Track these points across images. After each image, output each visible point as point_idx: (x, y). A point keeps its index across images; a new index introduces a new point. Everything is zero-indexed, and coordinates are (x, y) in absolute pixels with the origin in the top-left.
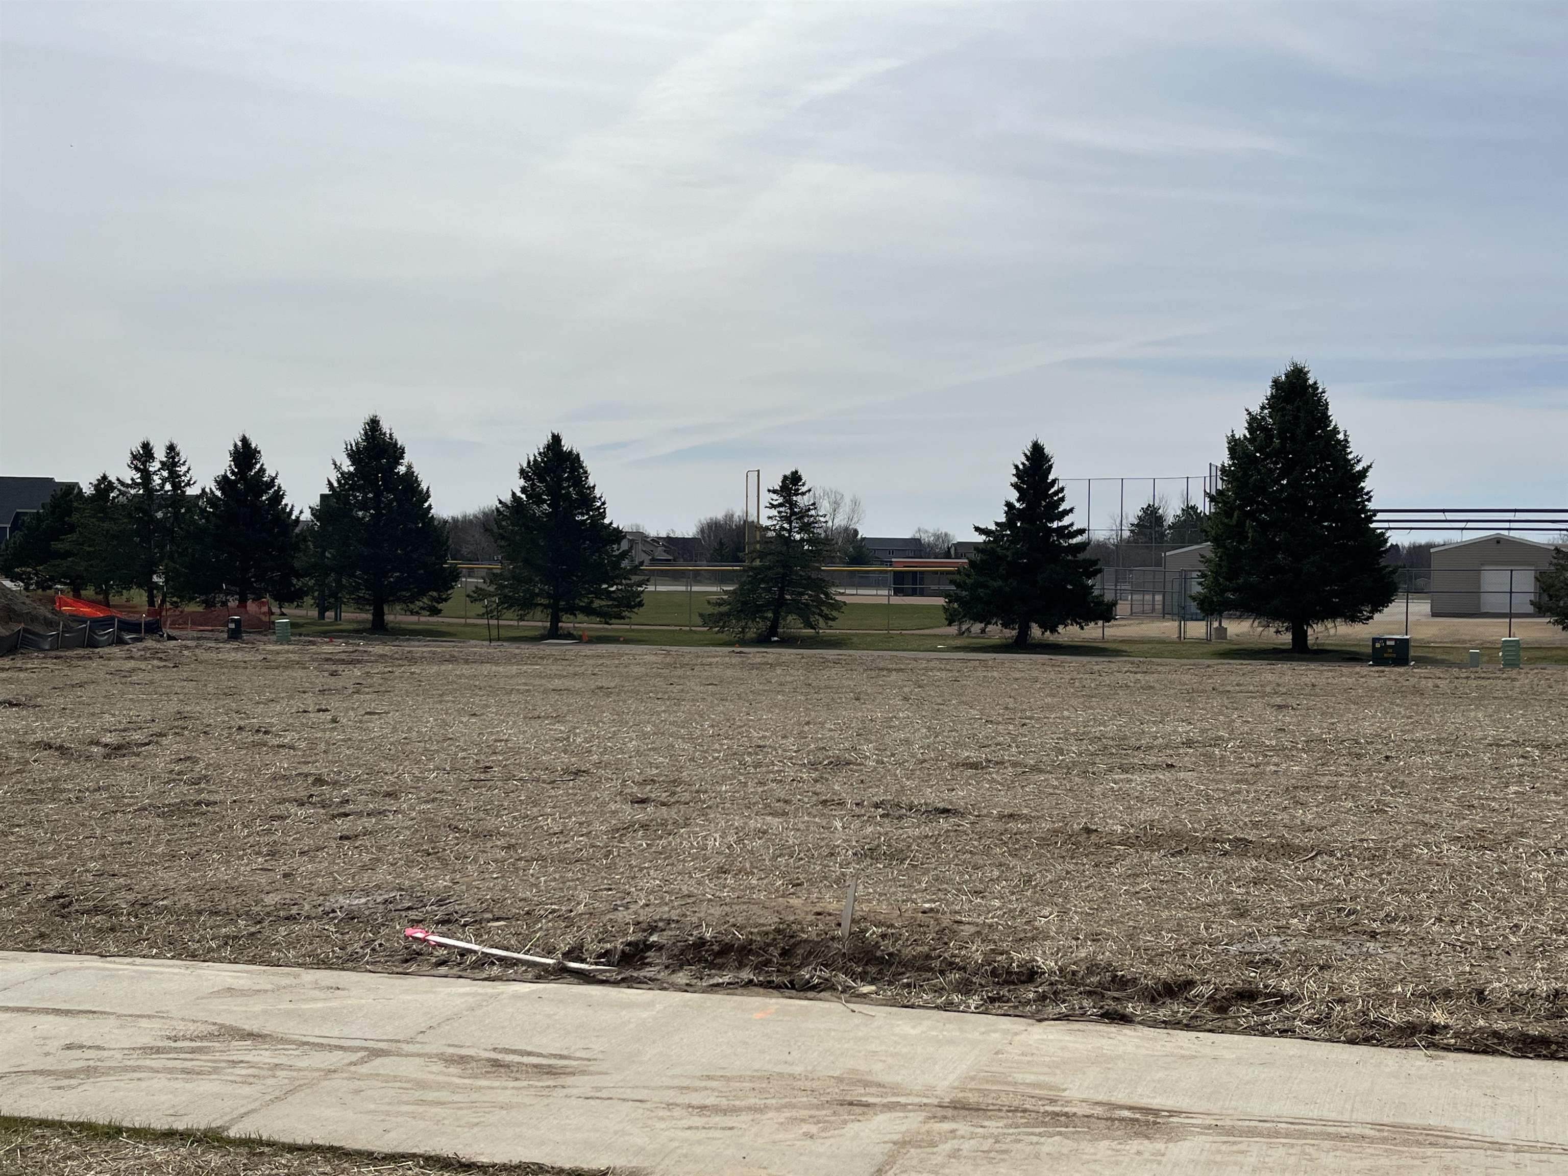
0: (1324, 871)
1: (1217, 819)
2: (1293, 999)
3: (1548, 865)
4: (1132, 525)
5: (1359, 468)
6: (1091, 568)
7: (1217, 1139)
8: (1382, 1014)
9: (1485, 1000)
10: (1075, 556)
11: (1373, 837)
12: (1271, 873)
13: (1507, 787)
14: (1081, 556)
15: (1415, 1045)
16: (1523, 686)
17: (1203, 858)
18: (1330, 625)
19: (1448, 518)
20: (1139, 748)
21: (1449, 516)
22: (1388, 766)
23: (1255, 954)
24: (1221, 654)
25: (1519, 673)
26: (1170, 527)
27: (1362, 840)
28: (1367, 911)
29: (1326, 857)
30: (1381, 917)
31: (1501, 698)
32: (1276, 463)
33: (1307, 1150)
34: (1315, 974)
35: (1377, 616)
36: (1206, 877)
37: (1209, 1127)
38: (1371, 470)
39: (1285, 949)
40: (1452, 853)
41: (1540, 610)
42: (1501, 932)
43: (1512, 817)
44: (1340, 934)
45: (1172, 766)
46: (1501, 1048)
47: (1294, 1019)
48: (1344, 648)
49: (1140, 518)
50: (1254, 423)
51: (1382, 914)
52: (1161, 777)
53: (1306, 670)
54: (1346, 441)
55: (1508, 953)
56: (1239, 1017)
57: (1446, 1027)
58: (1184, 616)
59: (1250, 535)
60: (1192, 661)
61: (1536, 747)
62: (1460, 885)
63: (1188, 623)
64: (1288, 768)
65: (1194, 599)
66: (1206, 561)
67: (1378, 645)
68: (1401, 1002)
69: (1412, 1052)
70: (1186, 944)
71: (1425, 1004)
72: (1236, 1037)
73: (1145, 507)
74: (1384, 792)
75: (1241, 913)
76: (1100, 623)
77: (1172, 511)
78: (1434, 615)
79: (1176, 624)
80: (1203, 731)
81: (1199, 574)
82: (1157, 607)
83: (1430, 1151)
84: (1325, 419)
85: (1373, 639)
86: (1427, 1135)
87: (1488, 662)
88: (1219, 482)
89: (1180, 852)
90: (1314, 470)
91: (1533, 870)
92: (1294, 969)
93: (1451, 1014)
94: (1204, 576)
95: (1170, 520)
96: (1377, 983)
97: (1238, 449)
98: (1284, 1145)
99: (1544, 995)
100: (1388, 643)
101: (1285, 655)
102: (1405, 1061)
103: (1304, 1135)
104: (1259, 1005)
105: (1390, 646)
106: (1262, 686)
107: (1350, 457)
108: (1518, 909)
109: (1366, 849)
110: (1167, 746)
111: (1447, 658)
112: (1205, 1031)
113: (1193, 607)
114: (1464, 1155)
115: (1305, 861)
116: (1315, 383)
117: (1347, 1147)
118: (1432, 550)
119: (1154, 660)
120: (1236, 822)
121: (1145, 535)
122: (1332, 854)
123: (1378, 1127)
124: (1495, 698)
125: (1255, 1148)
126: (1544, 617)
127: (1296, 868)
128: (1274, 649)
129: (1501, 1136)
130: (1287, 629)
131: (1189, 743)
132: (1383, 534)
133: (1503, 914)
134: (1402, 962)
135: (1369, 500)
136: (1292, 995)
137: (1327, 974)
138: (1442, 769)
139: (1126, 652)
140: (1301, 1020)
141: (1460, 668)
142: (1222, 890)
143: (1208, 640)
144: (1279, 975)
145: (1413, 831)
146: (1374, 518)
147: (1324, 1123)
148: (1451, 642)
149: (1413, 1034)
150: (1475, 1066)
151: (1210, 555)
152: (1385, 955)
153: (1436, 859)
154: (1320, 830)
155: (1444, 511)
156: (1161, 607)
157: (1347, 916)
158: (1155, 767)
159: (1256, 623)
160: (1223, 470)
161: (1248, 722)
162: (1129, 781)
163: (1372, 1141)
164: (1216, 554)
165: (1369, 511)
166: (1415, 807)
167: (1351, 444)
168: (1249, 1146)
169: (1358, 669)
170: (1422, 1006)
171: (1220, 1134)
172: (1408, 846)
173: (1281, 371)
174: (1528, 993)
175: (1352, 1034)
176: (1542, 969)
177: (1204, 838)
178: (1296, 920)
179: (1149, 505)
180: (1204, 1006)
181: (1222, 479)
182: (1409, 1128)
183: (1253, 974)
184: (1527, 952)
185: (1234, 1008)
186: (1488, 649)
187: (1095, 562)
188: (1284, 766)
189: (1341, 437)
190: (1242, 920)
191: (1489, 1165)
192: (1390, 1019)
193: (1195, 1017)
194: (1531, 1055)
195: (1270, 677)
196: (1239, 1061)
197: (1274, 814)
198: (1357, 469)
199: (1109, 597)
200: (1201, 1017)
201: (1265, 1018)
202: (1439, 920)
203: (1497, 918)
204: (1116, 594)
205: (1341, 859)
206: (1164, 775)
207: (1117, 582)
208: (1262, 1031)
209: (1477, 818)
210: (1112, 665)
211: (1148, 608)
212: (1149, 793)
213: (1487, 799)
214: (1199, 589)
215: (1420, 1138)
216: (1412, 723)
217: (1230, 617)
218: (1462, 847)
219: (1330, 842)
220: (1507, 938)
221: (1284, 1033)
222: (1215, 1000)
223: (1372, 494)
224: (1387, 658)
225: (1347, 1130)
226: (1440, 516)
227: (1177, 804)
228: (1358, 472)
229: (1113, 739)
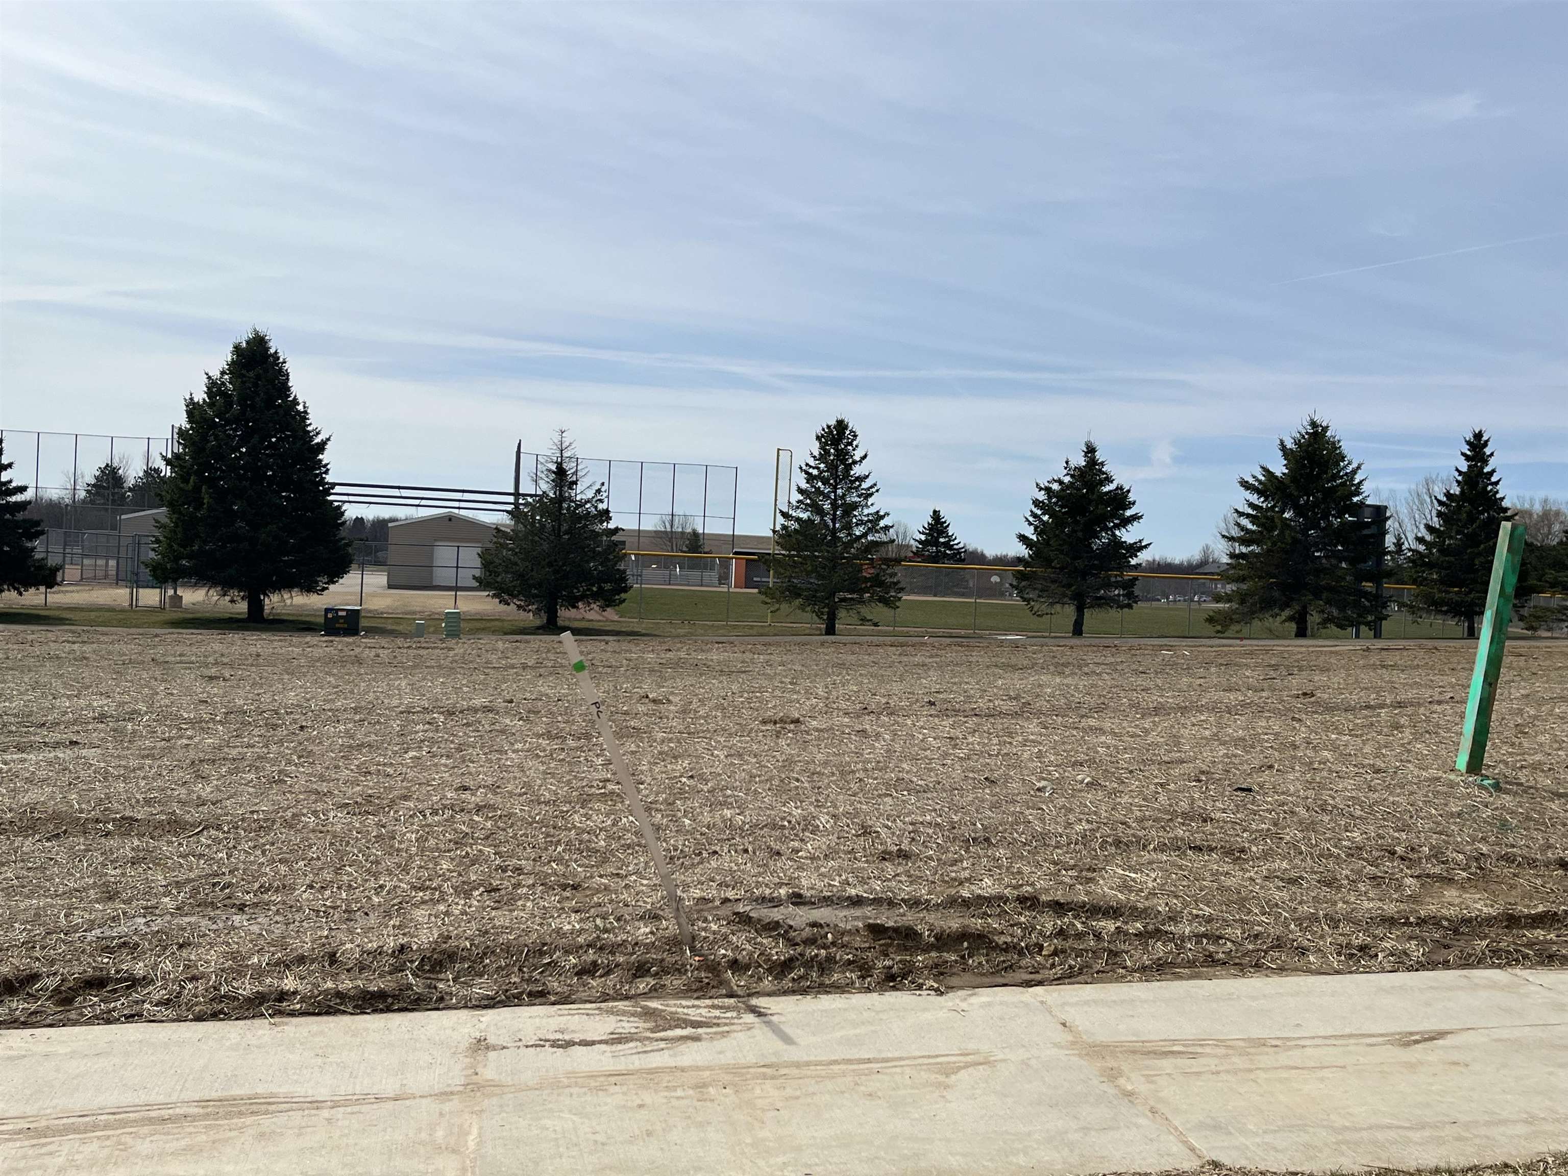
0: (209, 846)
1: (109, 798)
2: (146, 981)
3: (424, 826)
4: (88, 485)
5: (318, 440)
6: (33, 529)
7: (26, 1143)
8: (233, 987)
9: (336, 962)
10: (13, 516)
11: (265, 808)
12: (152, 852)
13: (406, 752)
14: (20, 516)
15: (263, 1015)
16: (456, 655)
17: (82, 840)
18: (286, 596)
19: (404, 495)
20: (44, 724)
21: (405, 493)
22: (302, 735)
23: (114, 938)
24: (173, 623)
25: (457, 643)
26: (130, 489)
27: (252, 812)
28: (242, 883)
29: (212, 832)
30: (255, 889)
31: (433, 667)
32: (235, 430)
33: (123, 1140)
34: (173, 953)
35: (332, 587)
36: (80, 861)
37: (20, 1132)
38: (329, 443)
39: (148, 930)
40: (338, 820)
41: (483, 584)
42: (367, 893)
43: (402, 782)
44: (209, 909)
45: (76, 743)
46: (342, 1008)
47: (144, 1002)
48: (300, 618)
49: (97, 478)
50: (213, 388)
51: (257, 885)
52: (61, 755)
53: (256, 640)
54: (306, 412)
55: (367, 914)
56: (85, 1007)
57: (295, 993)
58: (136, 582)
59: (205, 501)
60: (141, 631)
61: (442, 713)
62: (337, 851)
63: (141, 590)
64: (200, 742)
65: (147, 566)
66: (161, 526)
67: (330, 616)
68: (255, 973)
69: (257, 1022)
70: (39, 935)
71: (279, 972)
72: (77, 1029)
73: (103, 466)
74: (289, 762)
75: (110, 896)
76: (42, 589)
77: (133, 472)
78: (390, 586)
79: (128, 590)
80: (121, 704)
81: (154, 539)
82: (110, 573)
83: (249, 1120)
84: (284, 388)
85: (326, 609)
86: (251, 1104)
87: (434, 633)
88: (176, 444)
89: (57, 836)
90: (274, 440)
91: (408, 832)
92: (152, 950)
93: (302, 978)
94: (157, 541)
95: (130, 482)
96: (234, 956)
97: (196, 412)
98: (99, 1138)
99: (390, 951)
100: (340, 613)
101: (240, 624)
102: (247, 1033)
103: (124, 1124)
104: (107, 992)
105: (342, 617)
106: (205, 656)
107: (309, 428)
108: (387, 870)
109: (255, 821)
110: (75, 722)
111: (397, 628)
112: (45, 1026)
113: (145, 573)
114: (282, 1119)
115: (190, 837)
116: (276, 352)
117: (165, 1130)
118: (390, 525)
119: (97, 629)
120: (129, 799)
121: (103, 496)
122: (219, 828)
123: (203, 1104)
124: (427, 667)
125: (66, 1146)
126: (484, 590)
127: (179, 844)
128: (231, 618)
129: (323, 1094)
130: (243, 598)
131: (102, 718)
132: (339, 507)
133: (373, 876)
134: (264, 933)
135: (326, 472)
136: (144, 978)
137: (184, 953)
138: (352, 737)
139: (67, 619)
140: (151, 1002)
141: (406, 638)
142: (94, 873)
143: (162, 608)
144: (134, 958)
145: (305, 800)
146: (332, 491)
147: (147, 1108)
148: (403, 613)
149: (261, 1004)
150: (315, 1028)
151: (165, 520)
152: (250, 927)
153: (320, 827)
154: (213, 804)
155: (399, 488)
156: (114, 573)
157: (221, 890)
158: (57, 745)
159: (211, 592)
160: (182, 433)
161: (172, 694)
162: (23, 761)
163: (194, 1118)
164: (171, 518)
165: (327, 483)
166: (315, 776)
167: (309, 416)
168: (60, 1145)
169: (308, 639)
170: (276, 974)
171: (32, 1138)
172: (297, 816)
173: (243, 337)
174: (375, 951)
175: (199, 1012)
176: (394, 926)
177: (87, 819)
178: (168, 898)
179: (107, 465)
180: (47, 1000)
181: (178, 442)
182: (235, 1100)
183: (106, 960)
184: (385, 912)
185: (80, 999)
186: (433, 619)
187: (38, 523)
188: (196, 740)
189: (300, 408)
190: (110, 904)
191: (304, 1124)
192: (240, 991)
193: (35, 1013)
194: (368, 1011)
195: (217, 646)
196: (72, 1055)
197: (173, 789)
198: (316, 441)
199: (52, 562)
200: (41, 1012)
201: (112, 1005)
202: (311, 887)
203: (367, 880)
204: (64, 557)
205: (227, 833)
206: (64, 752)
207: (65, 545)
208: (108, 1019)
209: (371, 784)
210: (50, 635)
211: (100, 574)
212: (43, 774)
213: (385, 765)
214: (152, 555)
215: (243, 1108)
216: (336, 693)
217: (184, 585)
218: (348, 813)
219: (221, 816)
220: (370, 899)
221: (130, 1018)
222: (60, 993)
223: (329, 467)
224: (339, 628)
225: (171, 1111)
226: (396, 492)
227: (70, 784)
228: (317, 444)
229: (16, 716)
